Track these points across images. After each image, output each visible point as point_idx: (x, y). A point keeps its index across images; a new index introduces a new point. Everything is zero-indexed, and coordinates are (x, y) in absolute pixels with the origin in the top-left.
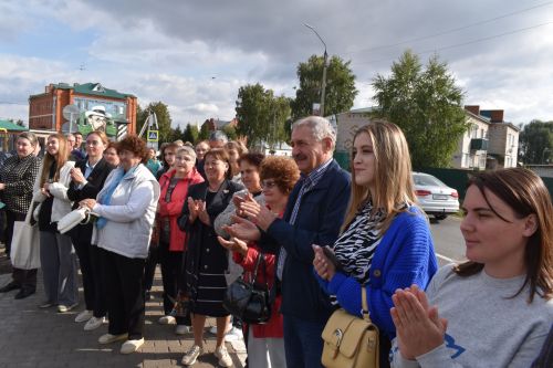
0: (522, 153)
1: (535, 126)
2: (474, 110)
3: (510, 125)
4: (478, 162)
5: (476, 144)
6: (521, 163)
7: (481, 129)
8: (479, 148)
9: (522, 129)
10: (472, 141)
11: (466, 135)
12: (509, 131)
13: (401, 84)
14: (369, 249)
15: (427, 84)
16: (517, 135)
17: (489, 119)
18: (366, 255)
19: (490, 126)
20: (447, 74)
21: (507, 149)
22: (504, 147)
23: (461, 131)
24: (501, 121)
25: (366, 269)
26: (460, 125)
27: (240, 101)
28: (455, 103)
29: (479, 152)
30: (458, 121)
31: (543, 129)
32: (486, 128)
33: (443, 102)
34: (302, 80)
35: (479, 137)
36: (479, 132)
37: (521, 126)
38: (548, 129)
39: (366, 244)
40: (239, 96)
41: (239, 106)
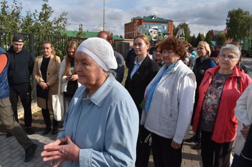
27: (229, 19)
40: (228, 17)
41: (228, 22)
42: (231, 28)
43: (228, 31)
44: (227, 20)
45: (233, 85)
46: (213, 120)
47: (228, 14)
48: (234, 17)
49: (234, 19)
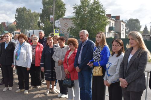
0: (127, 31)
1: (131, 20)
2: (109, 16)
3: (122, 21)
4: (112, 35)
5: (111, 29)
6: (127, 35)
7: (112, 23)
8: (112, 30)
9: (127, 22)
10: (109, 27)
11: (107, 26)
12: (122, 23)
13: (84, 7)
14: (100, 52)
15: (93, 7)
16: (125, 25)
17: (115, 19)
18: (100, 53)
19: (115, 21)
20: (100, 3)
21: (122, 30)
22: (120, 29)
23: (105, 25)
24: (119, 19)
25: (100, 56)
26: (105, 22)
27: (17, 14)
28: (103, 14)
29: (112, 31)
30: (104, 20)
31: (134, 21)
32: (114, 22)
33: (99, 14)
34: (44, 5)
35: (111, 26)
36: (111, 24)
37: (126, 21)
38: (135, 22)
39: (99, 52)
40: (16, 12)
41: (17, 16)
42: (19, 21)
43: (17, 23)
44: (16, 15)
45: (38, 48)
46: (34, 60)
47: (16, 11)
48: (21, 13)
49: (21, 14)
